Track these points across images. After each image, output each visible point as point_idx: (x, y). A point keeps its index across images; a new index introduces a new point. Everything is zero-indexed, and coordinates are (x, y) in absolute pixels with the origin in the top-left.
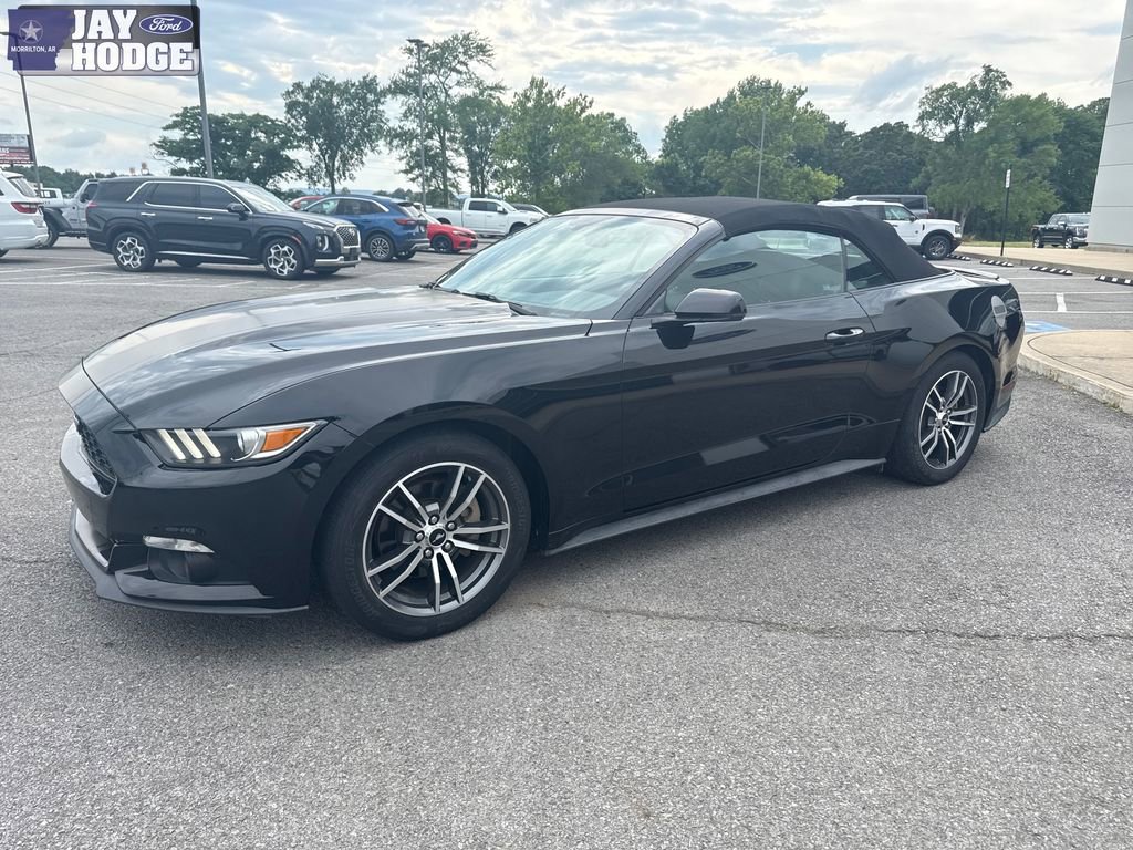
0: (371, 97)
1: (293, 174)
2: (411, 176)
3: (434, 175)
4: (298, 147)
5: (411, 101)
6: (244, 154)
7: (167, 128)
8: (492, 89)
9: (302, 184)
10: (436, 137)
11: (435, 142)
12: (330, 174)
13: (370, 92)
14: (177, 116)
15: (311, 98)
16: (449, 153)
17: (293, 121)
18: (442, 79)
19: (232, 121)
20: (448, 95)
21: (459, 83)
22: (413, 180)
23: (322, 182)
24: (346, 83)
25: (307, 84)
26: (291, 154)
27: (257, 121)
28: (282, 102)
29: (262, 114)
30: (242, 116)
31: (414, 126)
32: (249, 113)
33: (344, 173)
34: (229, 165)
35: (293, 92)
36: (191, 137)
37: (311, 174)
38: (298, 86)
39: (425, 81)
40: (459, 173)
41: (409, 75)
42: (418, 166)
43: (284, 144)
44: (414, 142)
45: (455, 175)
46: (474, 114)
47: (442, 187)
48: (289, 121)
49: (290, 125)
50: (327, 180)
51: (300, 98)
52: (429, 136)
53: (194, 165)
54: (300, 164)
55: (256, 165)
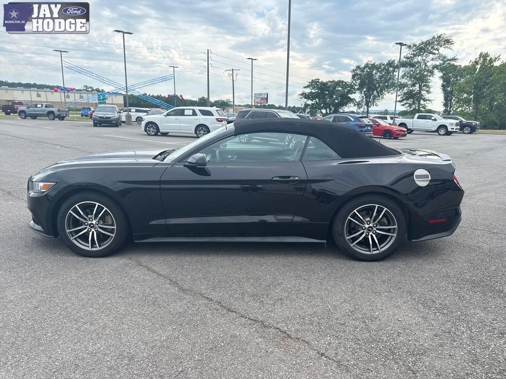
0: (391, 69)
1: (352, 105)
2: (402, 103)
3: (414, 103)
4: (355, 93)
5: (408, 69)
6: (332, 97)
7: (305, 87)
8: (450, 60)
9: (355, 109)
10: (417, 85)
11: (417, 87)
12: (367, 104)
13: (391, 67)
14: (310, 83)
15: (363, 72)
16: (423, 92)
17: (354, 82)
18: (424, 58)
19: (329, 84)
20: (426, 65)
21: (432, 59)
22: (403, 105)
23: (363, 108)
24: (380, 64)
25: (363, 66)
26: (352, 96)
27: (339, 83)
28: (350, 75)
29: (341, 80)
30: (334, 81)
31: (406, 81)
32: (336, 80)
33: (373, 103)
34: (325, 102)
35: (356, 70)
36: (313, 91)
37: (359, 105)
38: (358, 67)
39: (416, 60)
40: (428, 102)
41: (407, 58)
42: (407, 99)
43: (350, 92)
44: (406, 88)
45: (425, 103)
46: (451, 72)
47: (417, 108)
48: (353, 82)
49: (353, 84)
50: (366, 107)
51: (358, 72)
52: (414, 85)
53: (313, 102)
54: (355, 100)
55: (336, 101)
